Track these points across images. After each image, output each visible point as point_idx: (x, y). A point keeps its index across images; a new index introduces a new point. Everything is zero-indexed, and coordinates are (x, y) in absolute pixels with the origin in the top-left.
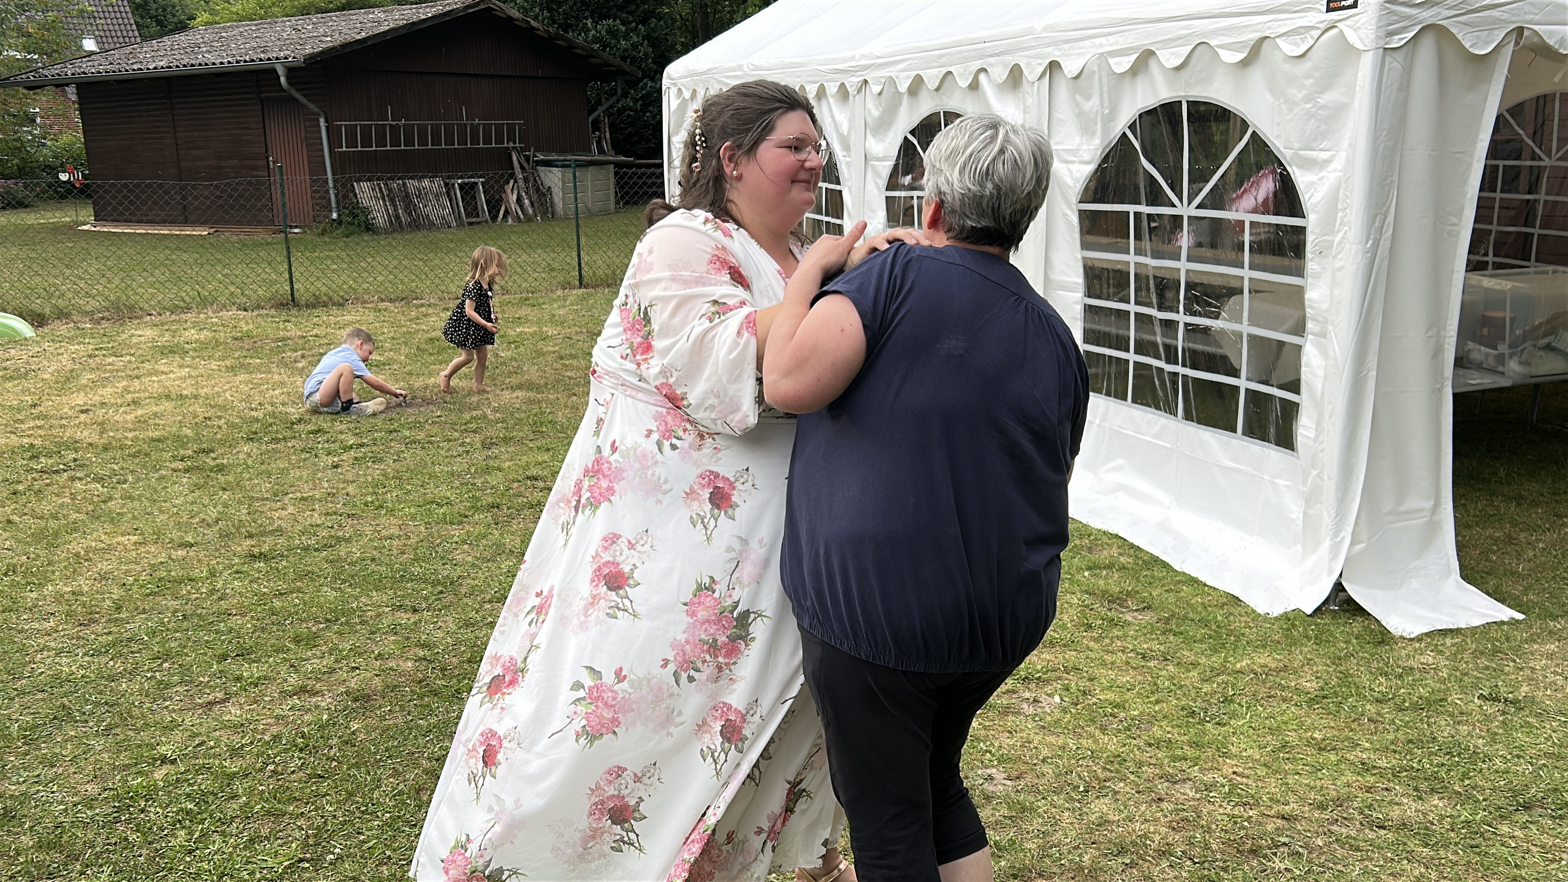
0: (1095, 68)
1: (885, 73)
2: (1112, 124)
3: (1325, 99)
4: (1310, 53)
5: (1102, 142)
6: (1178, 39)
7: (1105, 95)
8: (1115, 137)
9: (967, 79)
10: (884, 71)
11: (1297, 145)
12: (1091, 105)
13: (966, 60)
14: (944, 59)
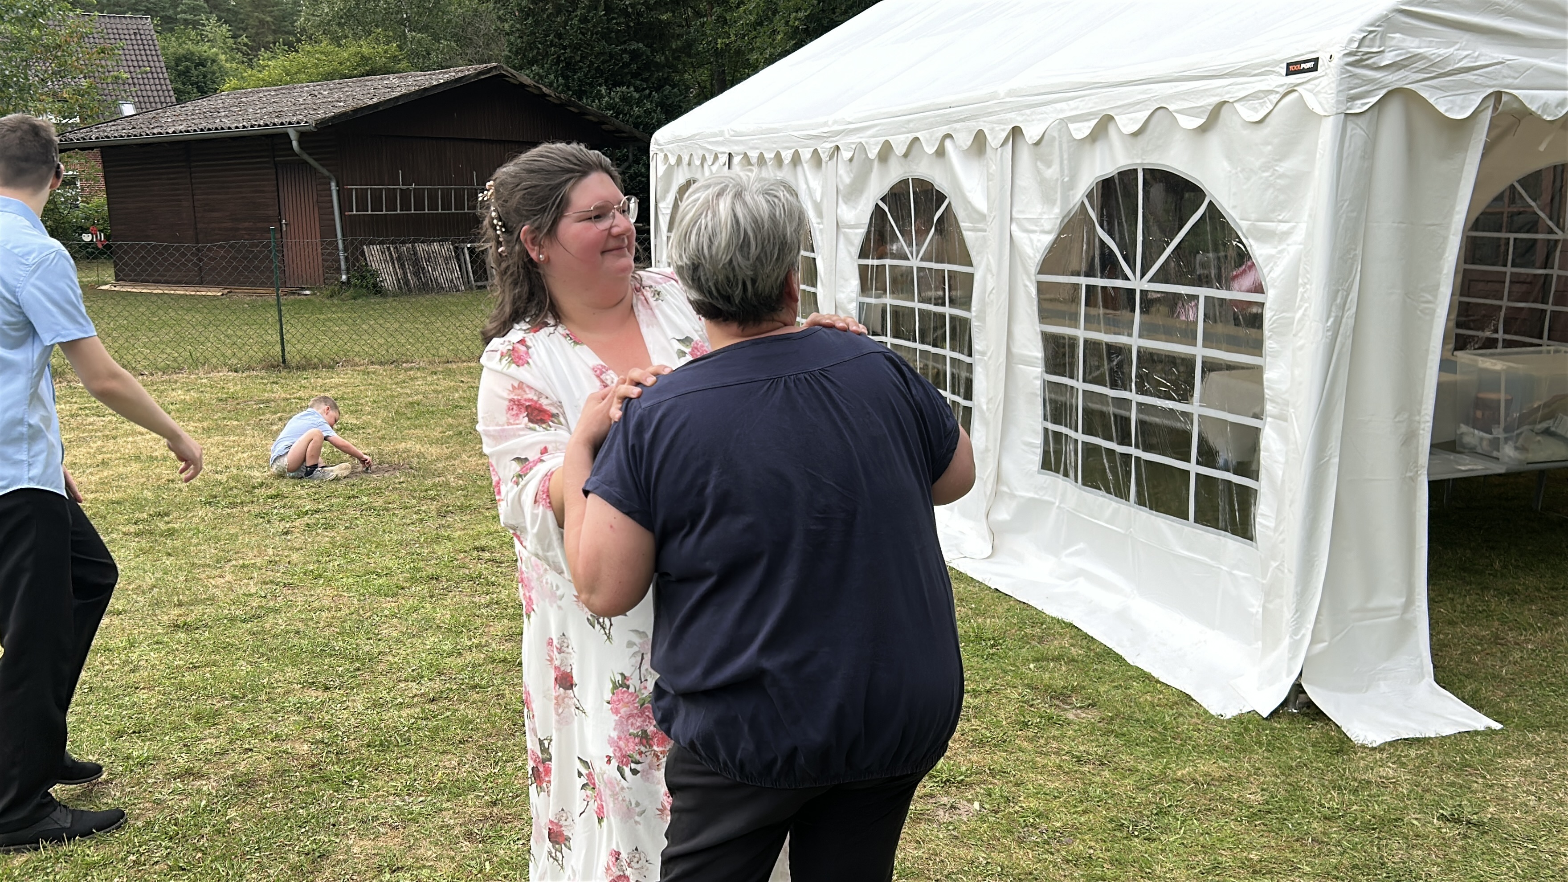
0: (1056, 134)
1: (855, 139)
2: (1071, 192)
3: (1283, 167)
4: (1268, 119)
5: (1061, 211)
6: (1139, 103)
7: (1066, 162)
8: (1074, 206)
9: (934, 146)
10: (854, 137)
11: (1253, 216)
12: (1052, 172)
13: (931, 126)
14: (911, 125)
